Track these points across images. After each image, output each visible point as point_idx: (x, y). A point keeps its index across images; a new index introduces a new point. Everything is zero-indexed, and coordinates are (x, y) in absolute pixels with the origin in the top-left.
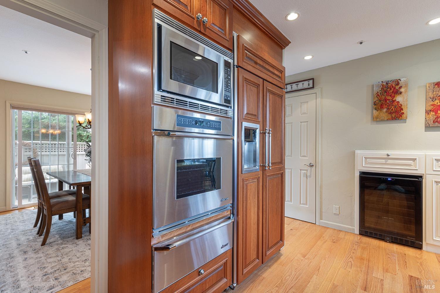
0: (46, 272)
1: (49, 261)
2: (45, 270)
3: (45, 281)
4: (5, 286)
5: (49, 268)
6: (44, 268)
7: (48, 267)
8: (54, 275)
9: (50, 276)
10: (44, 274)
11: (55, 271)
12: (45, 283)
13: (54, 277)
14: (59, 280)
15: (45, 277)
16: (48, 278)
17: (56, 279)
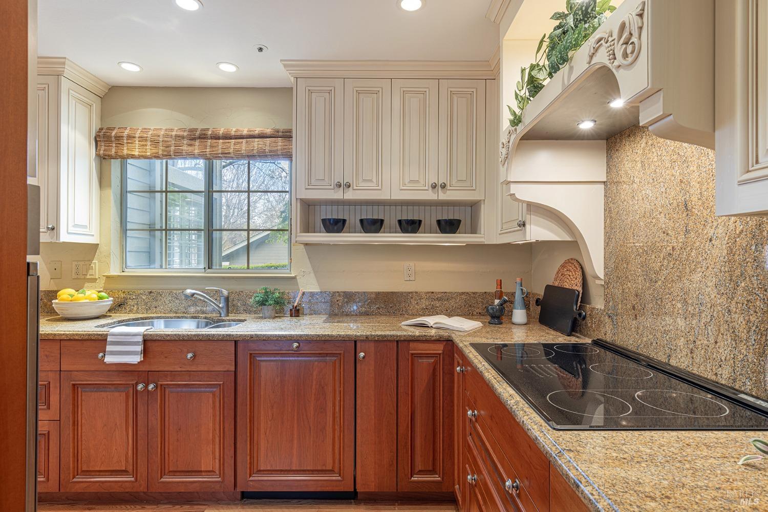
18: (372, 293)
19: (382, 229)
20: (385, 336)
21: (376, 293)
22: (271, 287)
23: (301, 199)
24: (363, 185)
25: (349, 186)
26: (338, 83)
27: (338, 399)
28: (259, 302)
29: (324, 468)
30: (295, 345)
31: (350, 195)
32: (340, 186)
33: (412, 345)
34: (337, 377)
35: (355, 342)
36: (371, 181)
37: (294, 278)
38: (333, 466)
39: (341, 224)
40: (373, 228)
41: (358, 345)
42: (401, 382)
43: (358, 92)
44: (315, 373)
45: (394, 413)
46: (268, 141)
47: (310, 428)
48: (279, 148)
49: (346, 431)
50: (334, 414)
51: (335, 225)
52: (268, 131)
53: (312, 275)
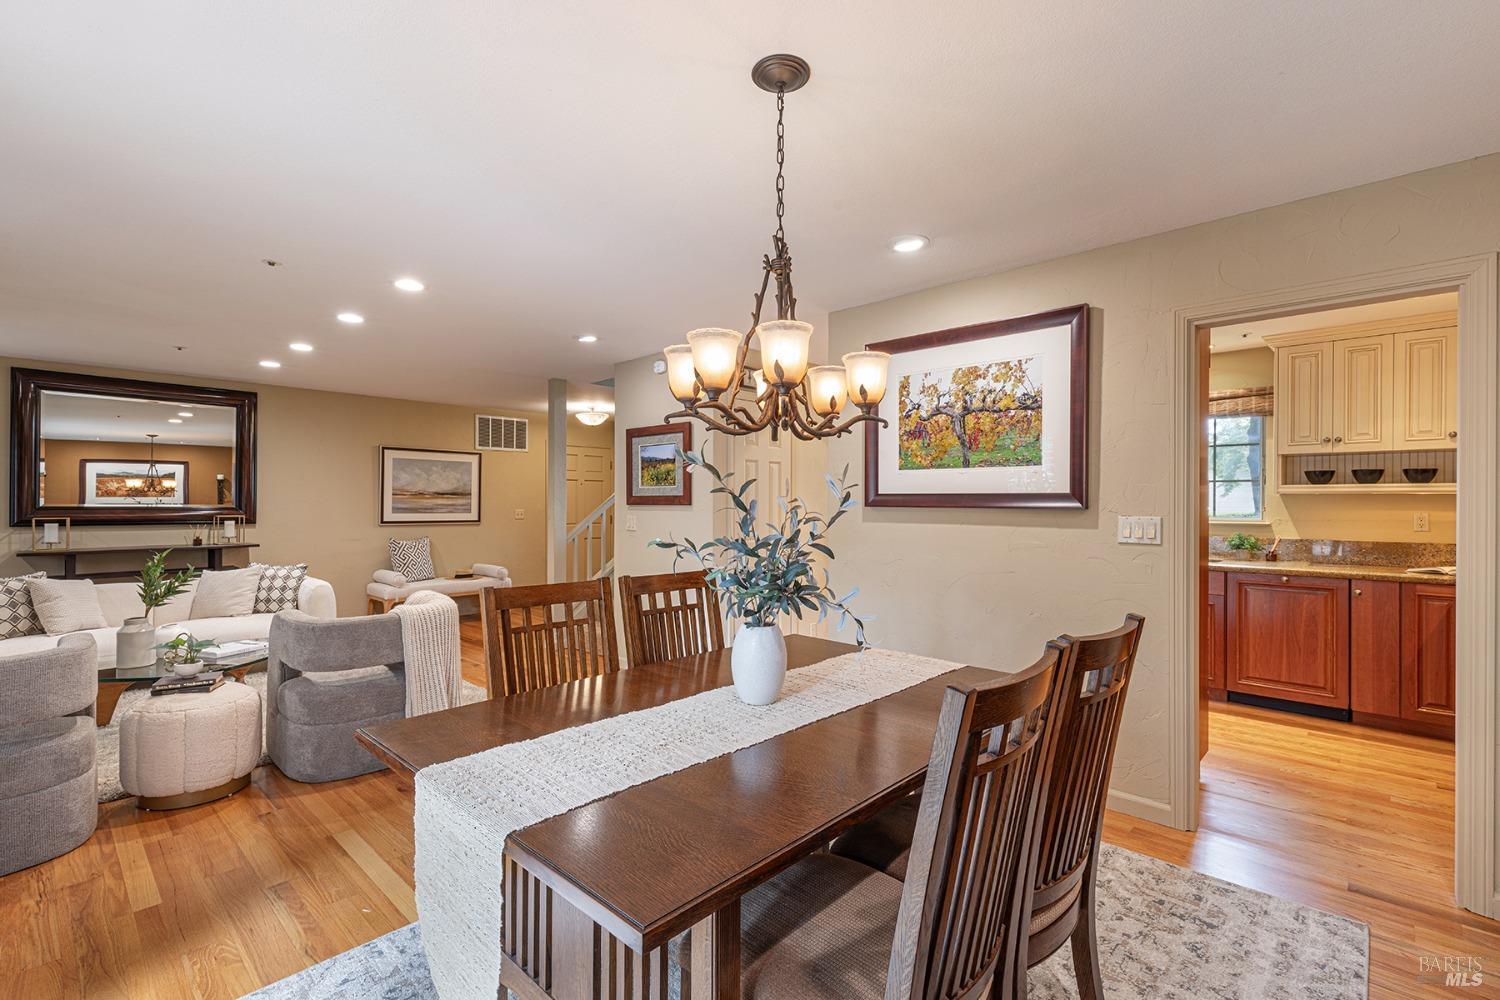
0: (1201, 932)
1: (1166, 959)
2: (1199, 938)
3: (1223, 913)
4: (1313, 978)
5: (1185, 939)
6: (1194, 949)
7: (1185, 943)
8: (1194, 911)
9: (1202, 915)
10: (1209, 930)
11: (1181, 917)
12: (1226, 910)
13: (1198, 905)
14: (1195, 891)
15: (1215, 922)
16: (1210, 914)
17: (1200, 899)
18: (1368, 543)
19: (1381, 480)
20: (1386, 577)
21: (1373, 543)
22: (1244, 534)
23: (1283, 456)
24: (1356, 438)
25: (1340, 441)
26: (1327, 347)
27: (1330, 628)
28: (1234, 545)
29: (1315, 684)
30: (1285, 578)
31: (1340, 448)
32: (1329, 441)
33: (1418, 587)
34: (1329, 609)
35: (1350, 581)
36: (1367, 434)
37: (1269, 526)
38: (1325, 685)
39: (1328, 475)
40: (1369, 478)
41: (1353, 582)
42: (1405, 620)
43: (1351, 352)
44: (1305, 604)
45: (1397, 646)
46: (1240, 401)
47: (1300, 649)
48: (1254, 406)
49: (1339, 655)
50: (1326, 640)
51: (1322, 477)
52: (1241, 392)
53: (1291, 523)
